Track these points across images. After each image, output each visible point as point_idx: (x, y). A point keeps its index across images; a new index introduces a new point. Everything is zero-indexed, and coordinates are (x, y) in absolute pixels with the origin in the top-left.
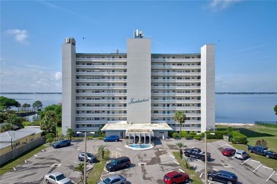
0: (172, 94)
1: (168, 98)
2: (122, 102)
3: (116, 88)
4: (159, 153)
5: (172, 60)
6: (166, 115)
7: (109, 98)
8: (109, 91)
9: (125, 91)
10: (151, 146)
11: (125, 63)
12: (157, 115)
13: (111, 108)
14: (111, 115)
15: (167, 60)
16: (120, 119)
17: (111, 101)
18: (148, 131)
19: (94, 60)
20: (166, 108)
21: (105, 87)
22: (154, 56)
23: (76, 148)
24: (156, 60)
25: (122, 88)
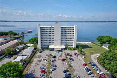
0: (66, 38)
1: (65, 39)
2: (53, 40)
3: (51, 36)
4: (62, 54)
5: (66, 29)
6: (65, 43)
7: (49, 39)
8: (49, 37)
9: (54, 37)
10: (60, 52)
11: (54, 30)
12: (62, 43)
13: (50, 41)
14: (50, 43)
15: (65, 29)
16: (52, 44)
17: (50, 40)
18: (60, 49)
19: (45, 29)
20: (65, 41)
21: (49, 36)
22: (62, 28)
23: (44, 53)
24: (62, 29)
25: (53, 36)
